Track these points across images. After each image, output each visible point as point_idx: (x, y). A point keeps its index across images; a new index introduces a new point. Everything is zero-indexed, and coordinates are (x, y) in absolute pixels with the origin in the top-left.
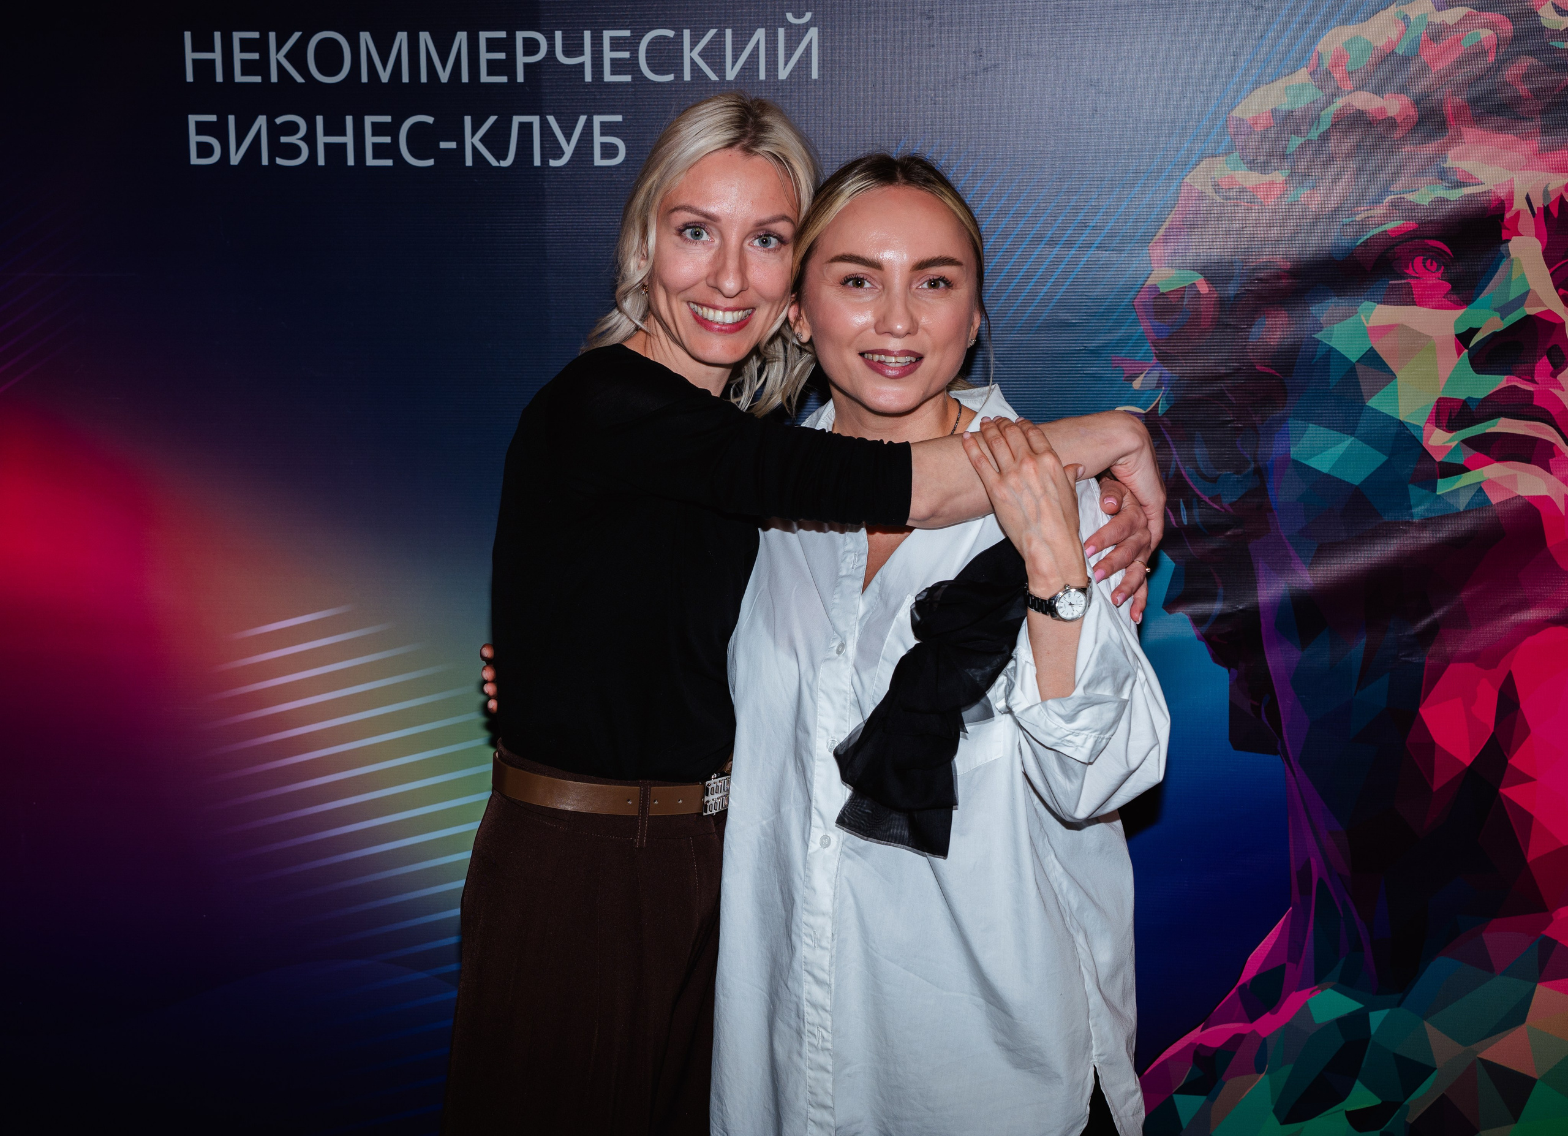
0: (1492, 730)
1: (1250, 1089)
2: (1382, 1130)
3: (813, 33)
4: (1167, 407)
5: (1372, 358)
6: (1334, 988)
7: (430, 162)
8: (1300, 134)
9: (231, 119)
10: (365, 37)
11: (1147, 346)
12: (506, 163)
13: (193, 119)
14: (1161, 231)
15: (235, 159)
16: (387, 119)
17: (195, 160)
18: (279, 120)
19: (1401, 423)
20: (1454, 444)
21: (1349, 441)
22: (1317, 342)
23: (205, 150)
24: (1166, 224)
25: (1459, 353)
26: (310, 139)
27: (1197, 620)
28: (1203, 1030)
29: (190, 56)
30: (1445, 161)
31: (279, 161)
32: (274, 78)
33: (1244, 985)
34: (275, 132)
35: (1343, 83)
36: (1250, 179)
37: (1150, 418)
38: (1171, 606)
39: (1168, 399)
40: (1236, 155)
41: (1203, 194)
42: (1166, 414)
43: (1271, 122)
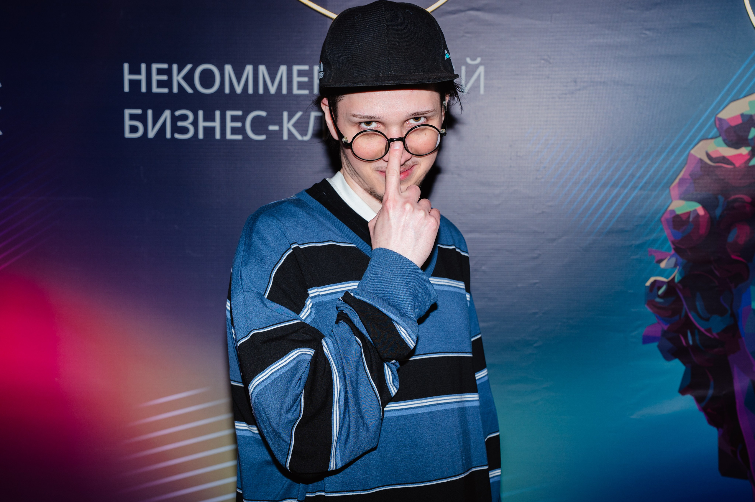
3: (481, 69)
4: (680, 278)
7: (263, 137)
9: (150, 112)
10: (228, 68)
11: (669, 243)
12: (307, 138)
13: (127, 112)
14: (677, 181)
15: (151, 134)
16: (240, 113)
17: (128, 134)
18: (177, 113)
23: (134, 129)
24: (680, 176)
26: (195, 123)
27: (699, 400)
29: (127, 77)
31: (177, 136)
32: (175, 90)
34: (175, 119)
36: (728, 152)
37: (671, 284)
38: (683, 391)
39: (680, 274)
40: (720, 139)
41: (701, 160)
42: (680, 282)
43: (740, 121)
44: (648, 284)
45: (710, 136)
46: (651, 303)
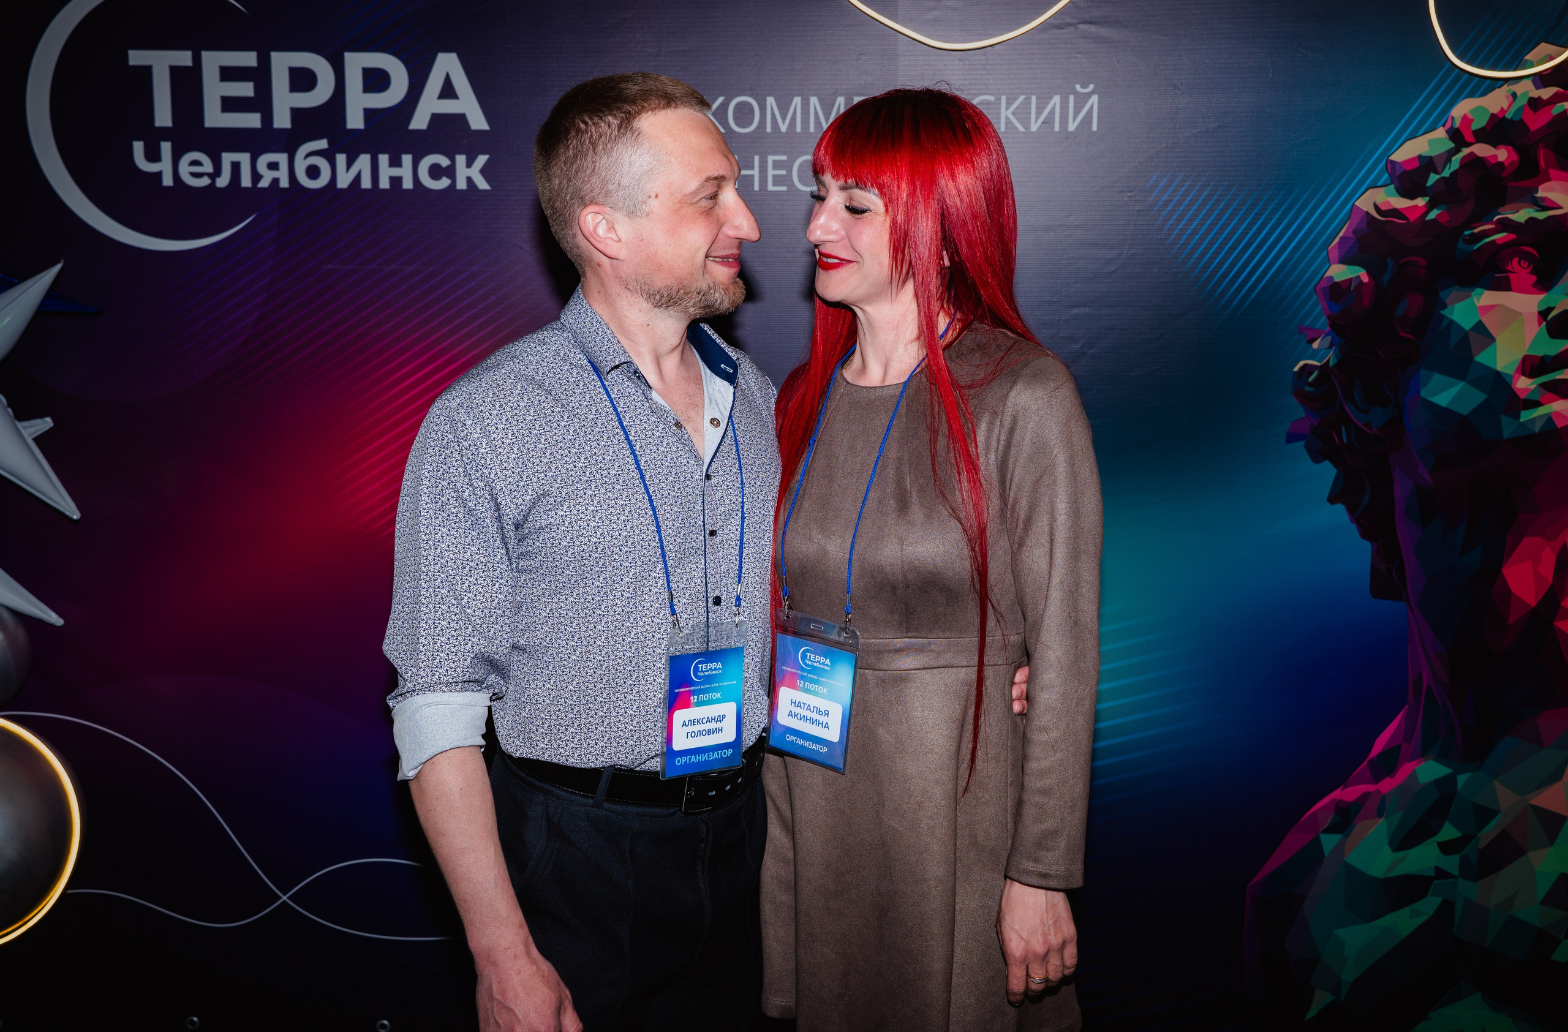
0: (1551, 583)
1: (1372, 830)
2: (1462, 853)
3: (1095, 99)
4: (1336, 361)
5: (1480, 327)
6: (1434, 760)
8: (1437, 173)
10: (771, 101)
11: (1324, 318)
14: (1337, 240)
16: (784, 158)
19: (1498, 373)
20: (1533, 387)
21: (1461, 385)
22: (1443, 316)
24: (1341, 234)
25: (1540, 324)
27: (1351, 510)
28: (1343, 789)
30: (1537, 192)
33: (1372, 759)
35: (1469, 138)
36: (1401, 203)
37: (1324, 369)
38: (1332, 500)
39: (1336, 356)
40: (1392, 186)
41: (1367, 213)
42: (1335, 366)
43: (1417, 164)
44: (1296, 369)
45: (1380, 184)
46: (1299, 394)
